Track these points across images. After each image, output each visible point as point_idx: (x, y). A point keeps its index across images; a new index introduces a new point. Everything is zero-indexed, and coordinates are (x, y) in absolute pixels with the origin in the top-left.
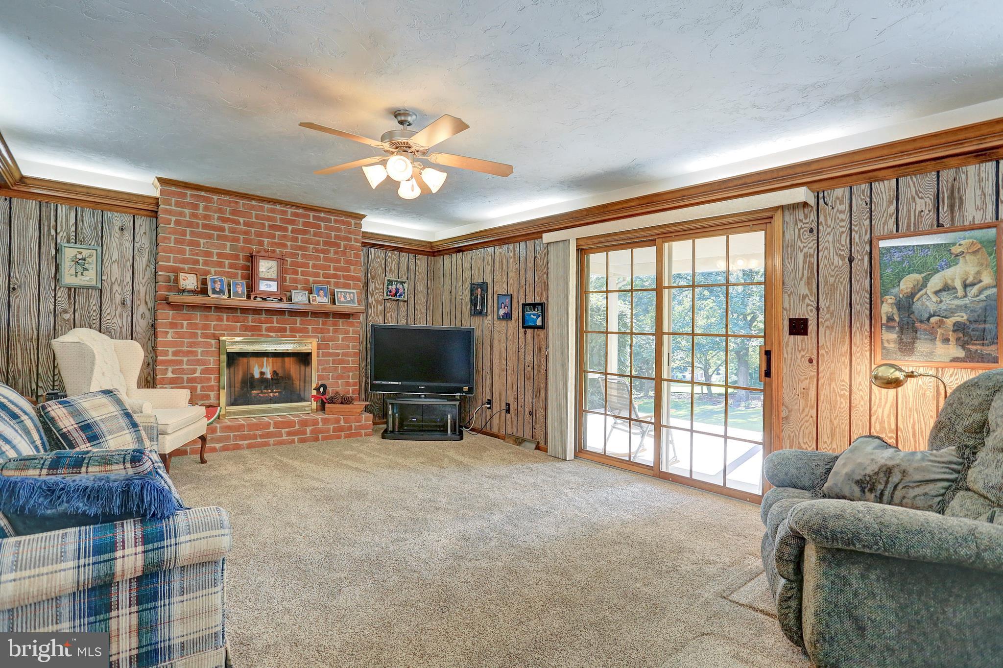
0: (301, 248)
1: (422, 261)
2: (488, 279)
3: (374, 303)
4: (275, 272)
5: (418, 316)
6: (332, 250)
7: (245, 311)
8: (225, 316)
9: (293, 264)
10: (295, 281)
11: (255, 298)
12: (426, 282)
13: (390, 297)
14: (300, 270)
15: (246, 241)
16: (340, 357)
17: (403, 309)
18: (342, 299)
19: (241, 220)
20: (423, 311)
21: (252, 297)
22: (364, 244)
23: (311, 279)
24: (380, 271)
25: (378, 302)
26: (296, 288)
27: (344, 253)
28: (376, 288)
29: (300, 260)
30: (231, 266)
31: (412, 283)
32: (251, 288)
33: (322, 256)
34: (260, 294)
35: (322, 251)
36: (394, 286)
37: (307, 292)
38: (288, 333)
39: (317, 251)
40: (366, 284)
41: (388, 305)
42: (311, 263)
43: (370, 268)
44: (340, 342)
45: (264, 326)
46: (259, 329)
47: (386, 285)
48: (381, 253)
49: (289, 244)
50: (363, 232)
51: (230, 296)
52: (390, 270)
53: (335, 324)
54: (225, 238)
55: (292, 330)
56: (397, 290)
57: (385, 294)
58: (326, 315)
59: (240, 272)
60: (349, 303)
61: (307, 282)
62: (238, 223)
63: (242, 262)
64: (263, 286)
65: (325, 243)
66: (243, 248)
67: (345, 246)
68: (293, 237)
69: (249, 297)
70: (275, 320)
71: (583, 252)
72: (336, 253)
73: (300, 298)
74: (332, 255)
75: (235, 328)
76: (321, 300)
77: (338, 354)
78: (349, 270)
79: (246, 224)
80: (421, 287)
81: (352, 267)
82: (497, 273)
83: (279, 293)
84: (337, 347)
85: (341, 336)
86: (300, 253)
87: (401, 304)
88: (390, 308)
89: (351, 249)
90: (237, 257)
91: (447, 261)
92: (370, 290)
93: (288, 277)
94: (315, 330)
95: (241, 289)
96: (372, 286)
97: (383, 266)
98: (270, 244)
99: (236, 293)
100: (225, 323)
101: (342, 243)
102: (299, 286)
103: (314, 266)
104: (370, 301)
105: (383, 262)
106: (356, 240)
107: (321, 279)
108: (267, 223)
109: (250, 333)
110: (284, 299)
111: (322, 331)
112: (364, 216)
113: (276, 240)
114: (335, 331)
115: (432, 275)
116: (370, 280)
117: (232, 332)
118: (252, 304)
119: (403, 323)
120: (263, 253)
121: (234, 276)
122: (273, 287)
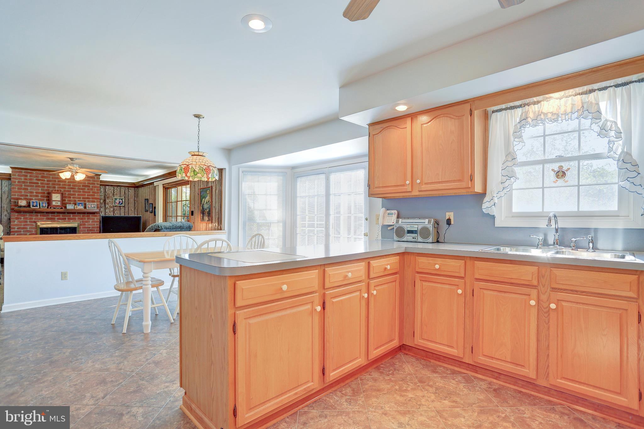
0: (72, 188)
1: (132, 191)
2: (148, 198)
3: (109, 207)
4: (60, 198)
5: (130, 212)
6: (86, 188)
7: (47, 213)
8: (39, 215)
9: (68, 194)
10: (70, 201)
11: (50, 208)
12: (134, 199)
13: (116, 205)
14: (72, 196)
15: (48, 187)
16: (91, 229)
17: (122, 209)
18: (90, 207)
19: (46, 180)
20: (132, 210)
21: (49, 208)
22: (101, 185)
23: (77, 200)
24: (111, 195)
25: (110, 207)
26: (70, 203)
27: (92, 189)
28: (110, 202)
29: (72, 193)
30: (41, 196)
31: (127, 199)
32: (49, 204)
33: (82, 191)
34: (52, 206)
35: (82, 189)
36: (118, 200)
37: (74, 205)
38: (67, 220)
39: (79, 189)
40: (105, 200)
41: (115, 208)
42: (77, 194)
43: (106, 194)
44: (91, 223)
45: (56, 218)
46: (54, 219)
47: (114, 200)
48: (112, 188)
49: (67, 187)
50: (101, 181)
51: (40, 208)
52: (116, 194)
53: (88, 216)
54: (39, 186)
55: (68, 219)
56: (120, 202)
57: (114, 204)
58: (84, 213)
59: (45, 198)
60: (93, 208)
61: (75, 201)
62: (44, 181)
63: (46, 195)
64: (54, 203)
65: (83, 186)
66: (46, 190)
67: (92, 187)
68: (69, 184)
69: (48, 207)
70: (61, 216)
71: (166, 188)
72: (88, 189)
73: (70, 207)
74: (86, 190)
75: (43, 219)
76: (81, 207)
77: (90, 228)
78: (94, 195)
79: (47, 181)
80: (132, 201)
81: (96, 194)
82: (150, 195)
83: (61, 205)
84: (89, 225)
85: (91, 221)
86: (72, 190)
87: (122, 207)
88: (116, 209)
89: (95, 187)
90: (44, 193)
91: (141, 190)
92: (106, 202)
93: (67, 199)
94: (79, 219)
95: (45, 204)
96: (107, 201)
97: (113, 193)
98: (58, 188)
99: (43, 206)
100: (39, 217)
101: (91, 186)
102: (72, 203)
103: (78, 195)
104: (107, 207)
105: (113, 191)
106: (97, 184)
107: (82, 199)
108: (57, 180)
109: (50, 220)
110: (63, 208)
111: (82, 219)
112: (101, 175)
113: (61, 186)
114: (88, 219)
115: (136, 195)
116: (106, 199)
117: (42, 220)
118: (49, 210)
119: (123, 215)
120: (54, 192)
121: (43, 200)
122: (59, 204)
